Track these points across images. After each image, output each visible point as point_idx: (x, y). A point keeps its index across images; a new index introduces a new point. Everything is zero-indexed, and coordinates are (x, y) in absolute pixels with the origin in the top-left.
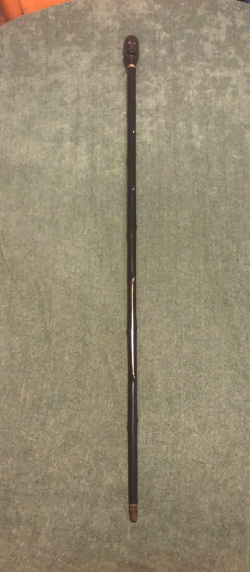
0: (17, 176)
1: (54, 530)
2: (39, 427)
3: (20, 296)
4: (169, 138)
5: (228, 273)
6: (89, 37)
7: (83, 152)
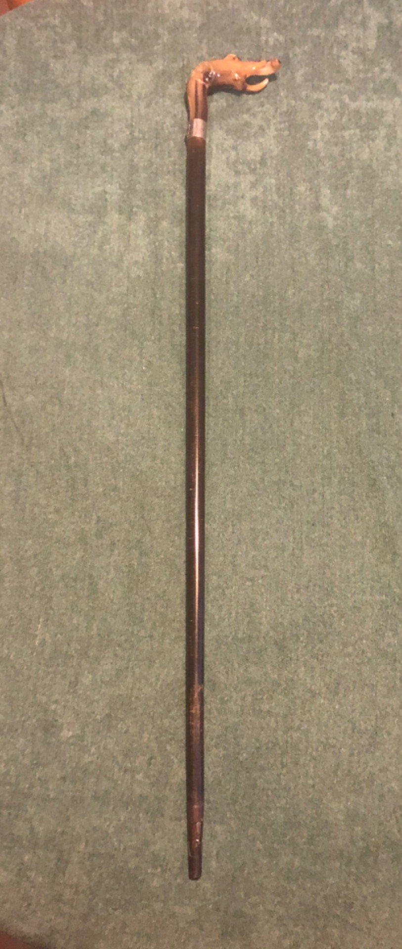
0: (31, 271)
1: (92, 855)
2: (66, 687)
3: (35, 472)
4: (284, 211)
5: (376, 436)
6: (149, 38)
7: (140, 233)
